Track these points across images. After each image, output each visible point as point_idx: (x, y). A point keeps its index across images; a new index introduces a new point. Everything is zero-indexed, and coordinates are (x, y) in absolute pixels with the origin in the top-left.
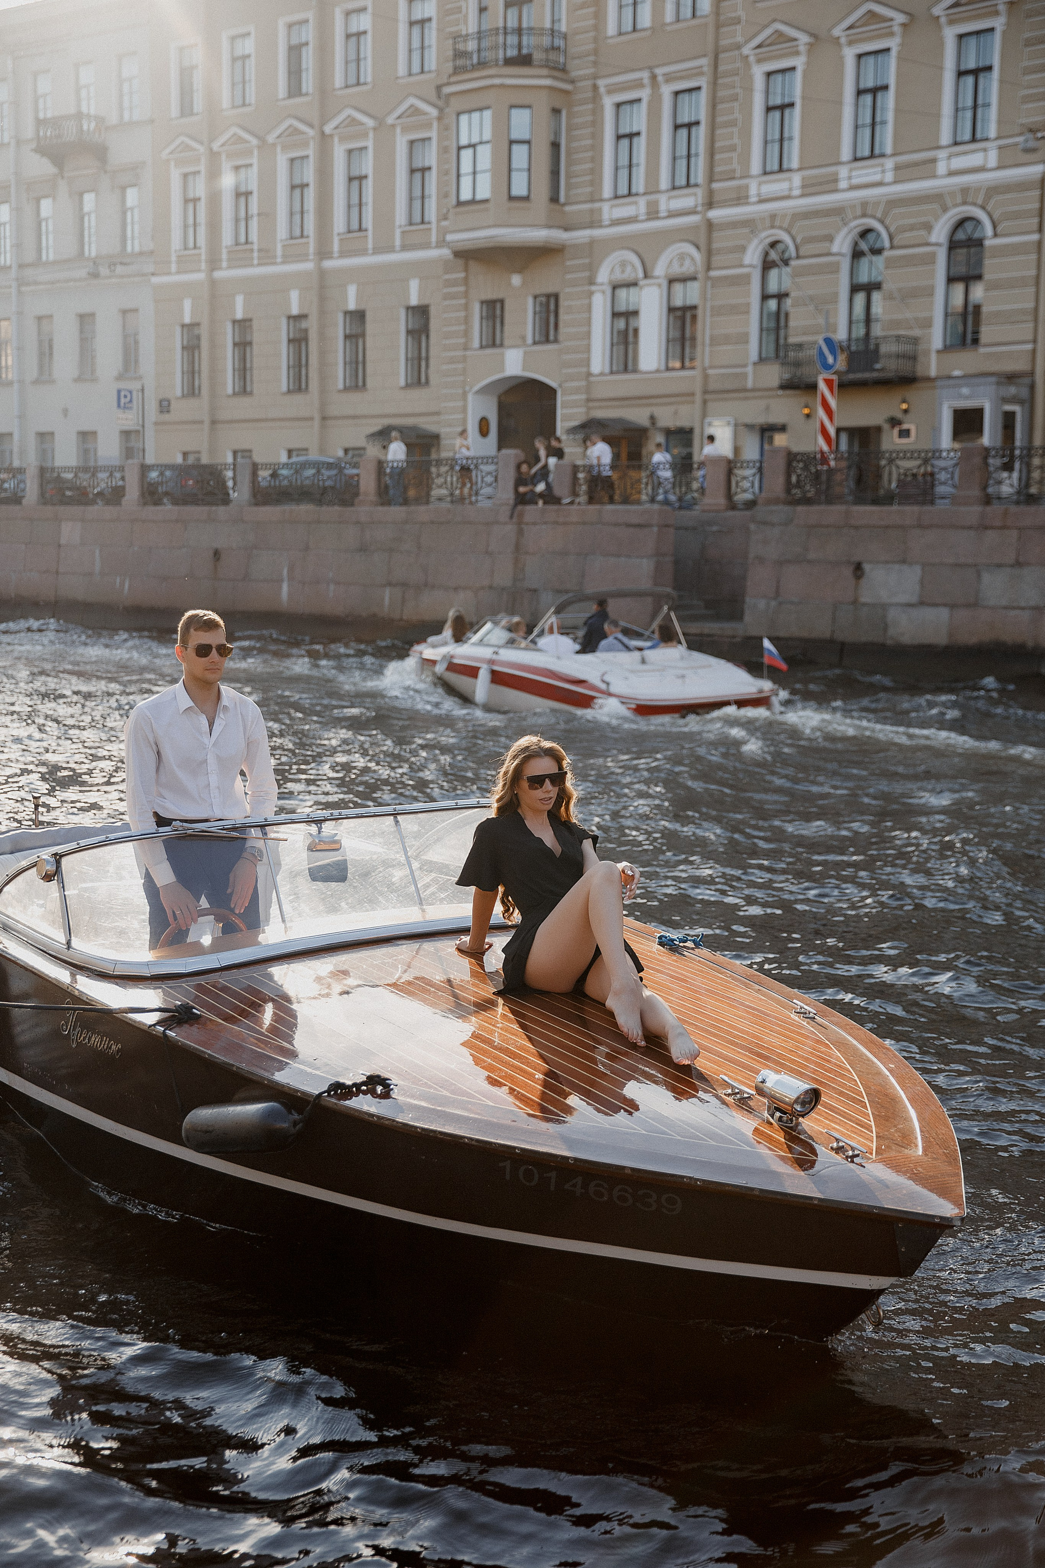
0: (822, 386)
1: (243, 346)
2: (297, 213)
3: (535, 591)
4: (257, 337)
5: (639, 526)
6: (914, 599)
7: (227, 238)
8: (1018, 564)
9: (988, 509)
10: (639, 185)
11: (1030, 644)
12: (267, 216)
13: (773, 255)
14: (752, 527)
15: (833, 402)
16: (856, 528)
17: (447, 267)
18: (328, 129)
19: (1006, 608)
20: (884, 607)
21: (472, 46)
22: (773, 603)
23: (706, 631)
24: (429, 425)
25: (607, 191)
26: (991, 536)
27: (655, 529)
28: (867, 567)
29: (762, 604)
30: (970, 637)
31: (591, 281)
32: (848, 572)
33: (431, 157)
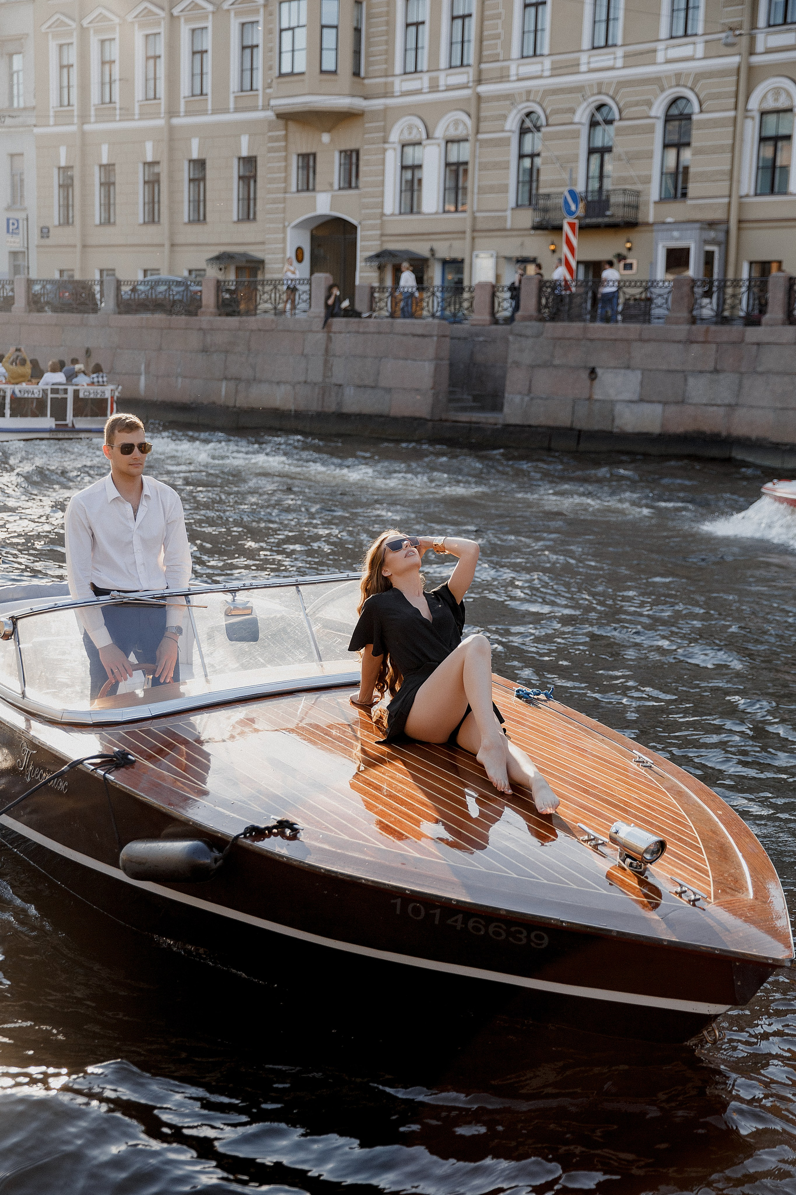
0: (566, 228)
1: (108, 185)
2: (151, 79)
3: (340, 385)
4: (119, 178)
5: (423, 336)
6: (635, 397)
7: (95, 98)
8: (716, 371)
9: (694, 327)
10: (423, 64)
11: (724, 434)
12: (127, 81)
13: (528, 124)
14: (511, 338)
15: (574, 241)
16: (592, 340)
17: (271, 126)
18: (176, 12)
19: (706, 405)
20: (613, 403)
22: (527, 399)
23: (474, 419)
24: (256, 252)
25: (398, 69)
26: (696, 349)
27: (435, 338)
28: (599, 371)
29: (517, 399)
30: (678, 427)
31: (385, 141)
32: (584, 375)
33: (258, 36)
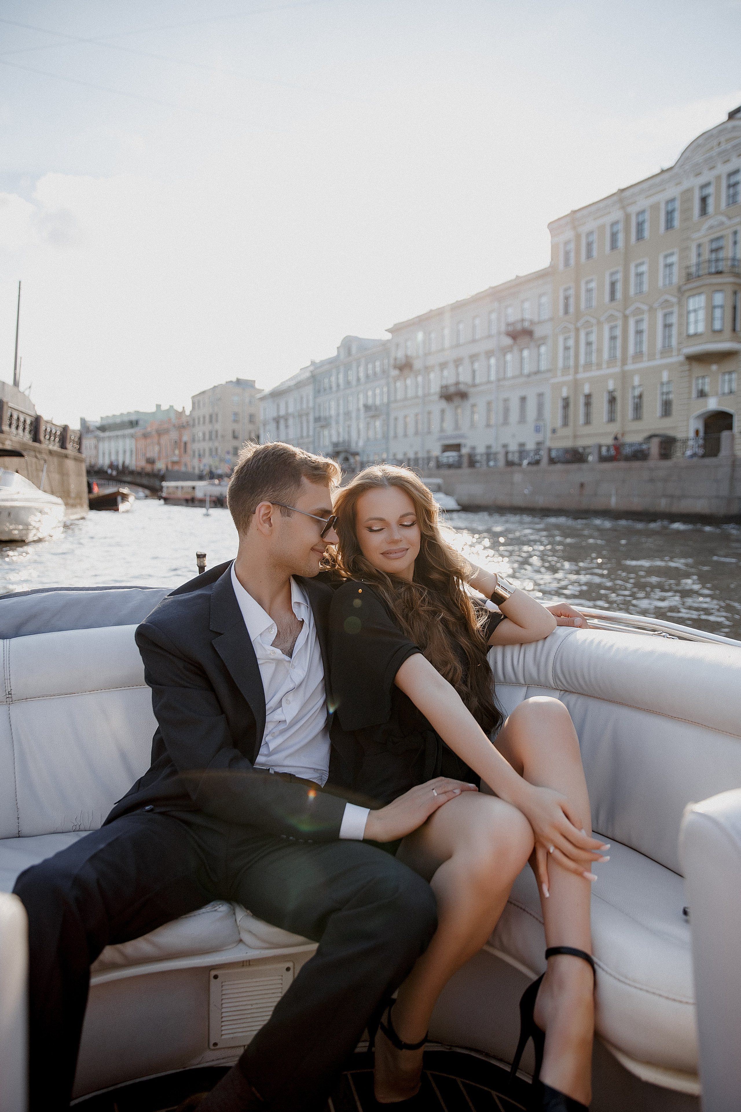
1: (588, 404)
2: (613, 348)
4: (594, 400)
7: (582, 361)
12: (600, 351)
17: (681, 364)
18: (628, 312)
21: (693, 270)
24: (671, 433)
33: (674, 319)
